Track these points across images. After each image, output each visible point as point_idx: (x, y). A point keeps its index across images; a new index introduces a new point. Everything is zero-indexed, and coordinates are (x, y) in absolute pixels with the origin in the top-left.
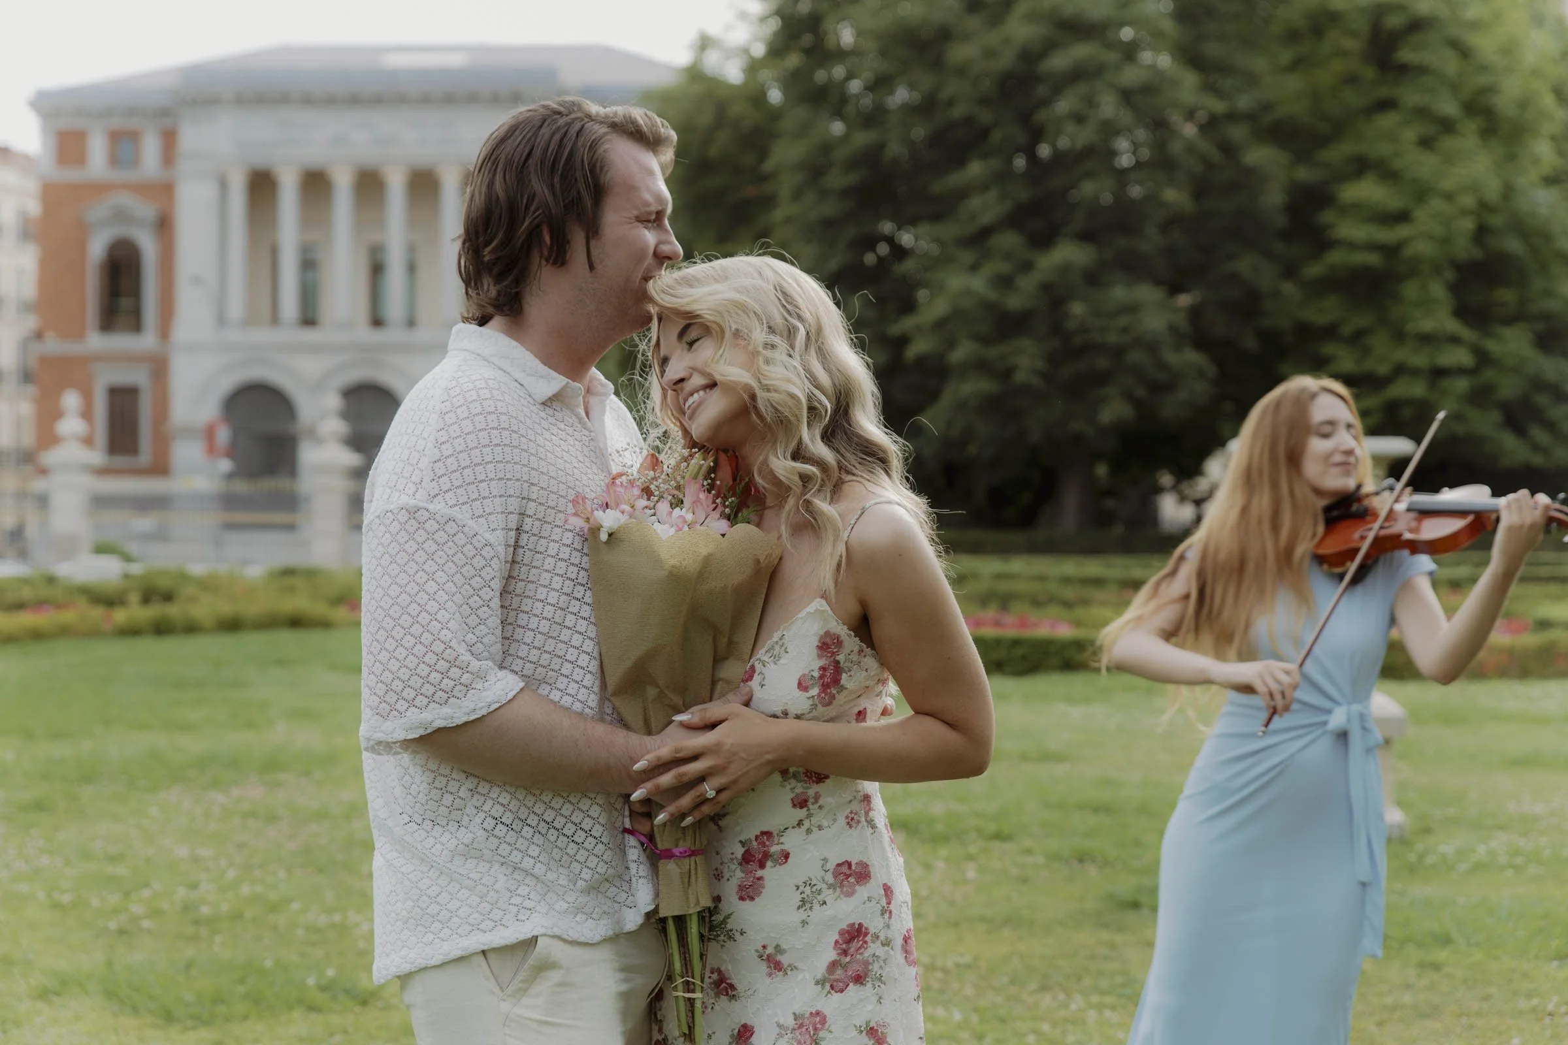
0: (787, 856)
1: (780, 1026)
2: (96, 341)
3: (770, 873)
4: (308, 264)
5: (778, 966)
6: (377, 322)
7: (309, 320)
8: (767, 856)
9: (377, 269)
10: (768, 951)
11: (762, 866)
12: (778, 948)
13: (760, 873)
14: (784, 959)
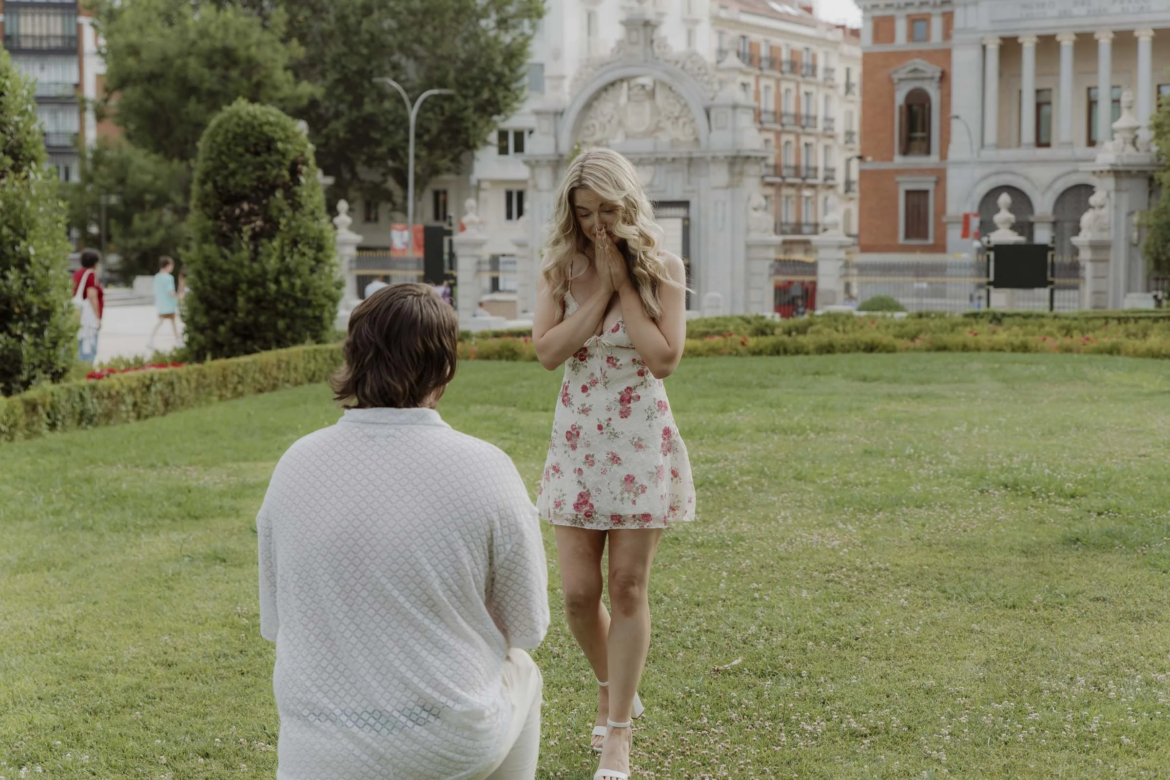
0: (639, 397)
1: (649, 473)
2: (899, 160)
3: (633, 405)
4: (1042, 104)
5: (640, 447)
6: (1091, 143)
7: (1041, 142)
8: (631, 398)
9: (1092, 104)
10: (636, 440)
11: (629, 402)
12: (639, 438)
13: (629, 406)
14: (643, 443)
